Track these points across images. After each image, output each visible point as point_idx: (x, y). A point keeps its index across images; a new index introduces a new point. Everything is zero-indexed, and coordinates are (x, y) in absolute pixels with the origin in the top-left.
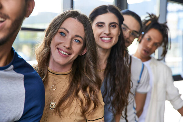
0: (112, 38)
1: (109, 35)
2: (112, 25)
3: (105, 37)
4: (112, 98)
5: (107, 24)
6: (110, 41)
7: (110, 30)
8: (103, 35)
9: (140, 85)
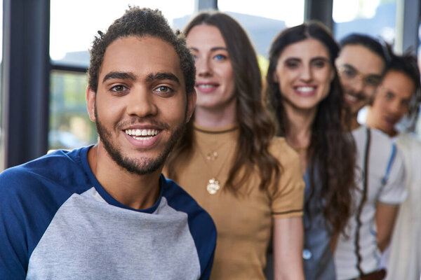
0: (315, 87)
1: (309, 82)
2: (316, 62)
3: (302, 86)
4: (324, 202)
5: (306, 62)
6: (313, 94)
7: (311, 73)
8: (298, 83)
9: (387, 187)
